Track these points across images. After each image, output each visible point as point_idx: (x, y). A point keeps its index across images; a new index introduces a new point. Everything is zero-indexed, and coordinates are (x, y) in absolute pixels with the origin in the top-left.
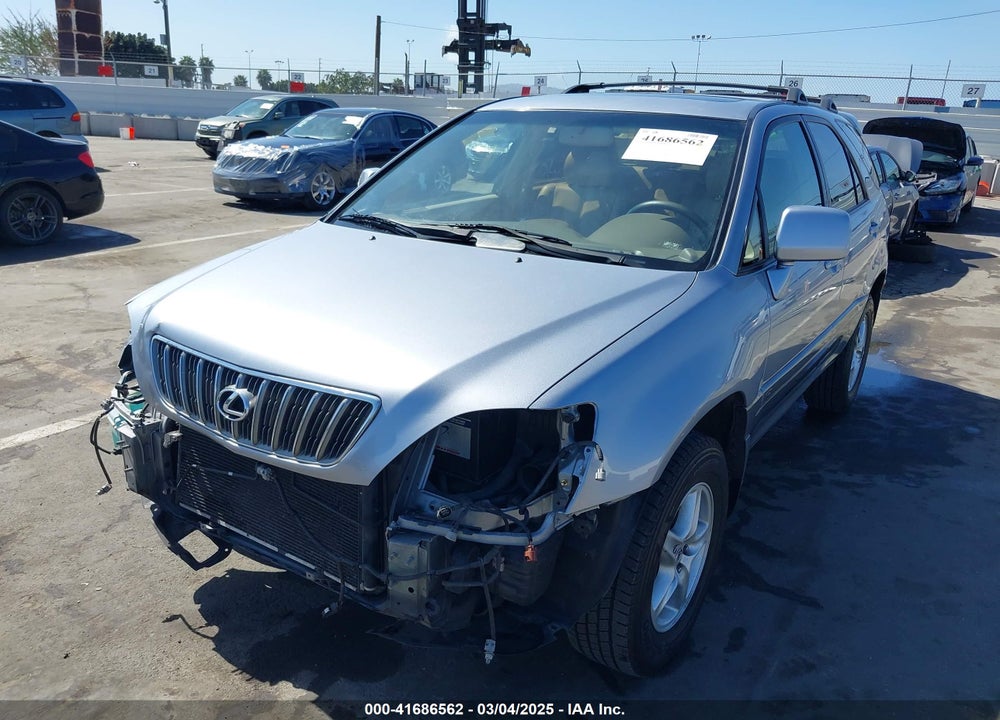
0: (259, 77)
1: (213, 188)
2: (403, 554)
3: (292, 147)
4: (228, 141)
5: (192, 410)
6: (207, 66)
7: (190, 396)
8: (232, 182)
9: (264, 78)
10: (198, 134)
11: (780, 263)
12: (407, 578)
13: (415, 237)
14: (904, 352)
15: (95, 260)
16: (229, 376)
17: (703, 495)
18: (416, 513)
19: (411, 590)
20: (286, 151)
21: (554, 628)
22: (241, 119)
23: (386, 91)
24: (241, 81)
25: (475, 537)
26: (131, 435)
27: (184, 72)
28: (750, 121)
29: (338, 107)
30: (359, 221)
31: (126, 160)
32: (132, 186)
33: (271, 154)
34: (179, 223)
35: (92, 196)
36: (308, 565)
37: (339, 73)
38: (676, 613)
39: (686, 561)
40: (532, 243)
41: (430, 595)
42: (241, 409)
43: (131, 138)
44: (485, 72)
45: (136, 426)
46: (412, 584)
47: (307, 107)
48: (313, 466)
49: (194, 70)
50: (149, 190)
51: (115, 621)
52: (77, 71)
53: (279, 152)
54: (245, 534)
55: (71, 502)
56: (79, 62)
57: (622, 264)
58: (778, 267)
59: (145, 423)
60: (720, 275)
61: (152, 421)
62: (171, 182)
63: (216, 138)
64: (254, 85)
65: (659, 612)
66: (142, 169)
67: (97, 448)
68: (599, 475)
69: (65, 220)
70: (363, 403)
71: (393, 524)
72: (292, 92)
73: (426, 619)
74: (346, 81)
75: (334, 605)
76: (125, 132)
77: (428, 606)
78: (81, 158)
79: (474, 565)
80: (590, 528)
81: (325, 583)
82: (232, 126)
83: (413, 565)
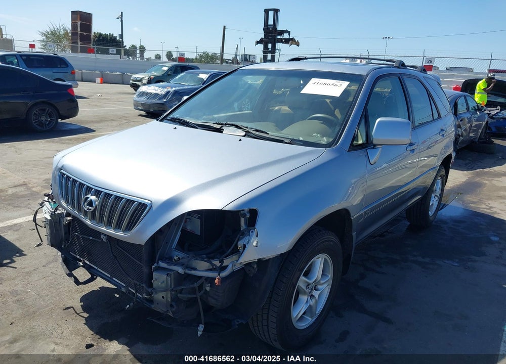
0: (167, 55)
1: (133, 107)
2: (160, 279)
3: (172, 88)
4: (144, 85)
5: (73, 206)
6: (142, 49)
7: (73, 199)
8: (142, 105)
9: (169, 55)
10: (131, 81)
11: (375, 145)
12: (162, 291)
13: (197, 128)
14: (468, 198)
15: (71, 140)
16: (89, 190)
17: (325, 260)
18: (169, 260)
19: (163, 297)
20: (169, 90)
21: (238, 322)
22: (151, 74)
23: (227, 63)
24: (158, 57)
25: (193, 272)
26: (49, 218)
27: (131, 52)
28: (367, 75)
29: (199, 69)
30: (174, 121)
31: (96, 93)
32: (96, 105)
33: (161, 91)
34: (115, 123)
35: (73, 110)
36: (122, 284)
37: (204, 53)
38: (309, 320)
39: (316, 294)
40: (249, 132)
41: (172, 300)
42: (92, 206)
43: (101, 83)
44: (276, 54)
45: (52, 214)
46: (163, 294)
47: (184, 69)
48: (120, 234)
49: (136, 51)
50: (102, 107)
51: (38, 309)
52: (79, 50)
53: (166, 90)
54: (96, 268)
55: (31, 252)
56: (80, 47)
57: (290, 144)
58: (373, 148)
59: (56, 213)
60: (339, 150)
61: (60, 212)
62: (115, 104)
63: (139, 84)
64: (164, 58)
65: (298, 318)
66: (103, 97)
67: (36, 224)
68: (255, 244)
69: (59, 120)
70: (144, 204)
71: (155, 264)
72: (179, 62)
73: (170, 312)
74: (207, 57)
75: (132, 304)
76: (98, 80)
77: (172, 306)
78: (69, 91)
79: (192, 286)
80: (253, 271)
81: (129, 293)
82: (147, 78)
83: (163, 285)
